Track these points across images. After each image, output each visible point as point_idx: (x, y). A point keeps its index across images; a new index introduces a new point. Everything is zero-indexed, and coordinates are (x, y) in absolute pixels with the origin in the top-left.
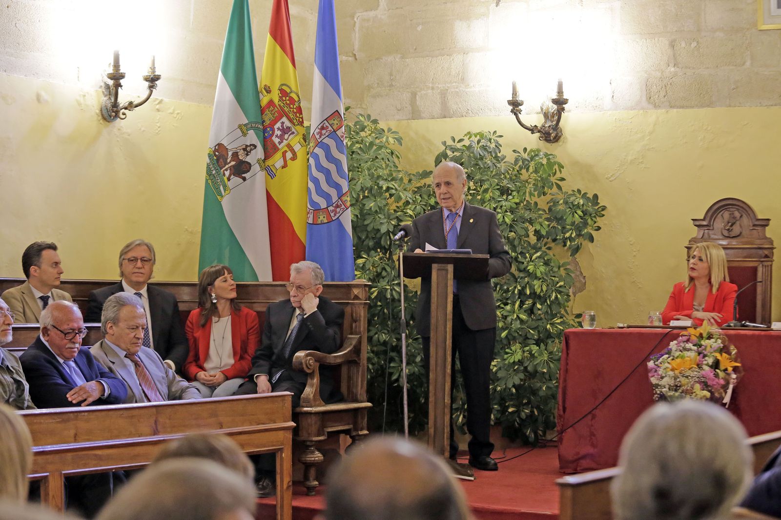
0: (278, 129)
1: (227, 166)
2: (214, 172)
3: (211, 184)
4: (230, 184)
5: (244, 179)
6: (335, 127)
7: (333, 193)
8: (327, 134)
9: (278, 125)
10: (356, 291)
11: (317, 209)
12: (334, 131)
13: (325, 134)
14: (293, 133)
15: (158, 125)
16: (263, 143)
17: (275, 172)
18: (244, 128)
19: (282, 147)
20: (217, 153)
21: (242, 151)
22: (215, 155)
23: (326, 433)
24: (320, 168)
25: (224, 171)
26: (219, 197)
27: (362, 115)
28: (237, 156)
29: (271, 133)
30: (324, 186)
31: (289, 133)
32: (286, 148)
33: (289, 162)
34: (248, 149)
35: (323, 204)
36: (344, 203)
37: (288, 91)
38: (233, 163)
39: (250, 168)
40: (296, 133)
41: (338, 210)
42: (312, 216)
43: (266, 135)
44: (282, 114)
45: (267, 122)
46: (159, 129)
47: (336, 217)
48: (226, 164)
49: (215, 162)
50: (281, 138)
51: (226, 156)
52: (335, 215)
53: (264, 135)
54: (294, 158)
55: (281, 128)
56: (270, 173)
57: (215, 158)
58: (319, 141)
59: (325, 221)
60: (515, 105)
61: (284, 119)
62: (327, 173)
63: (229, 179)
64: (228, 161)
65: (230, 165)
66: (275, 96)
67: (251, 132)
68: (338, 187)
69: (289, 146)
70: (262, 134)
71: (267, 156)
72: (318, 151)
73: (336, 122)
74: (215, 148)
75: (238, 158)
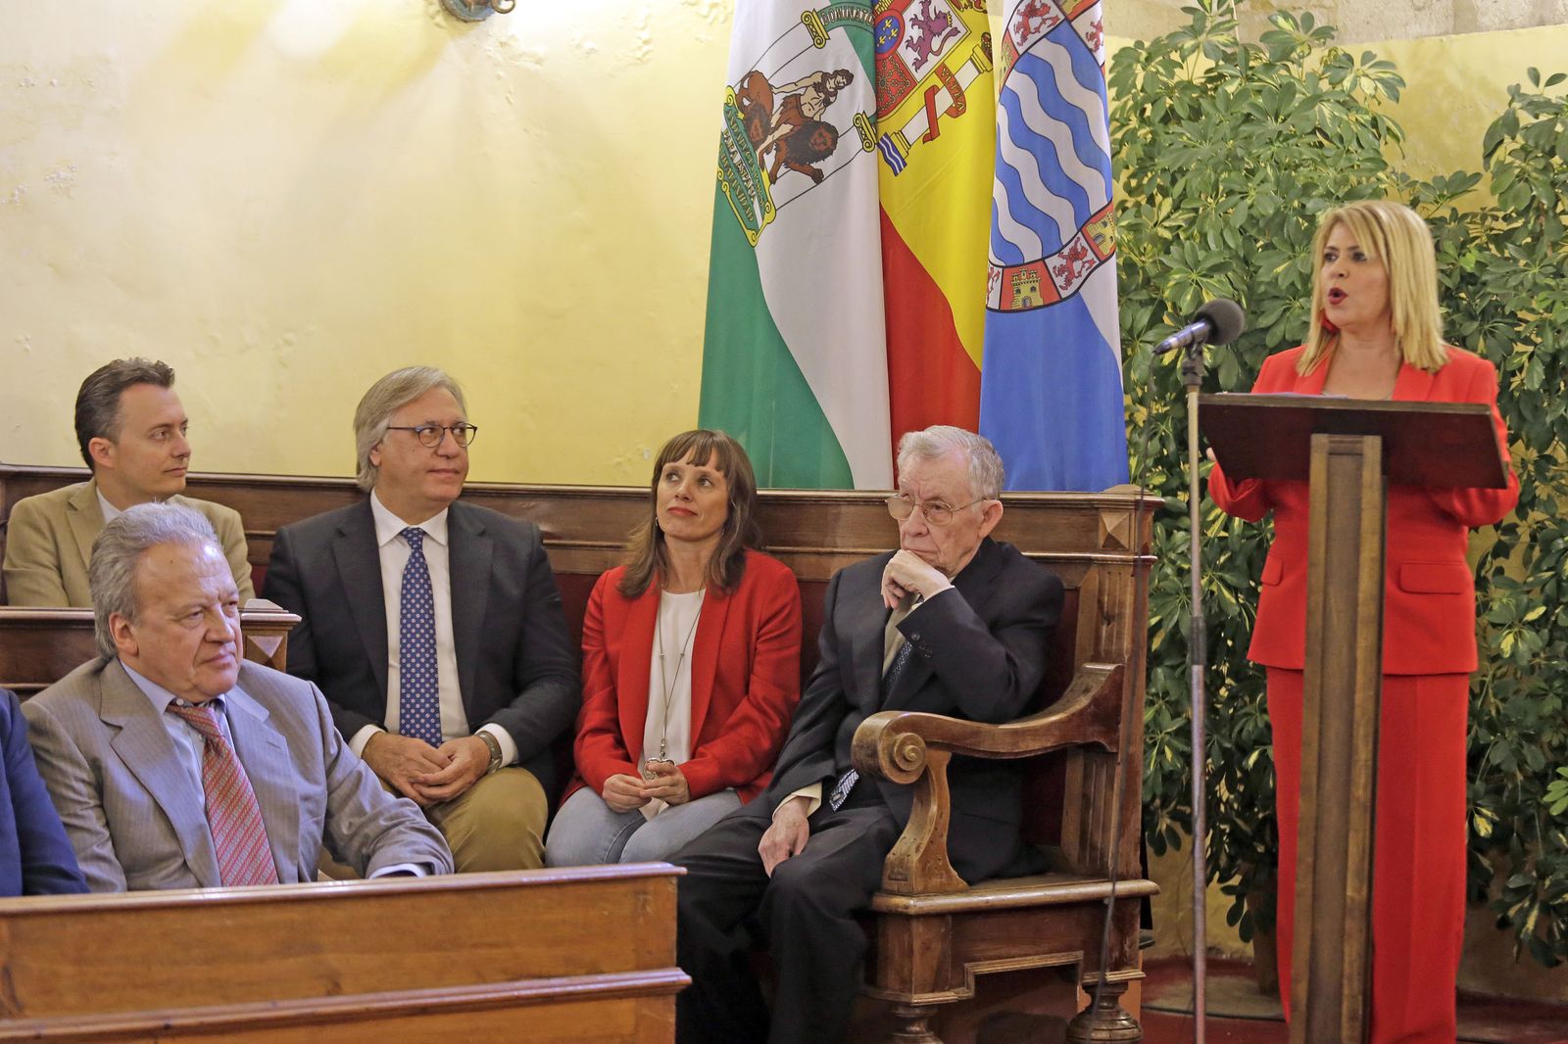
0: (915, 21)
1: (770, 139)
2: (737, 158)
3: (728, 194)
4: (776, 192)
6: (1069, 7)
7: (1062, 212)
8: (1044, 30)
9: (914, 9)
10: (1110, 522)
11: (1012, 264)
12: (1066, 19)
13: (1037, 30)
14: (955, 32)
15: (645, 35)
16: (870, 64)
17: (903, 154)
18: (818, 23)
19: (926, 75)
20: (746, 102)
21: (812, 92)
22: (742, 107)
23: (971, 980)
24: (1023, 135)
25: (761, 154)
26: (749, 233)
27: (1286, 16)
28: (799, 107)
29: (894, 34)
30: (1036, 193)
31: (944, 33)
32: (935, 80)
34: (828, 86)
35: (1031, 247)
36: (1094, 243)
38: (786, 129)
39: (835, 143)
40: (963, 31)
41: (1077, 266)
42: (997, 286)
43: (882, 41)
46: (646, 48)
47: (1071, 289)
48: (768, 131)
49: (742, 128)
50: (923, 48)
52: (1068, 282)
53: (876, 41)
54: (957, 110)
55: (921, 18)
56: (891, 157)
57: (741, 116)
58: (1021, 50)
59: (1037, 300)
63: (773, 179)
64: (774, 121)
65: (777, 134)
67: (839, 35)
68: (1075, 193)
69: (943, 72)
70: (869, 38)
71: (884, 105)
74: (742, 86)
75: (801, 113)
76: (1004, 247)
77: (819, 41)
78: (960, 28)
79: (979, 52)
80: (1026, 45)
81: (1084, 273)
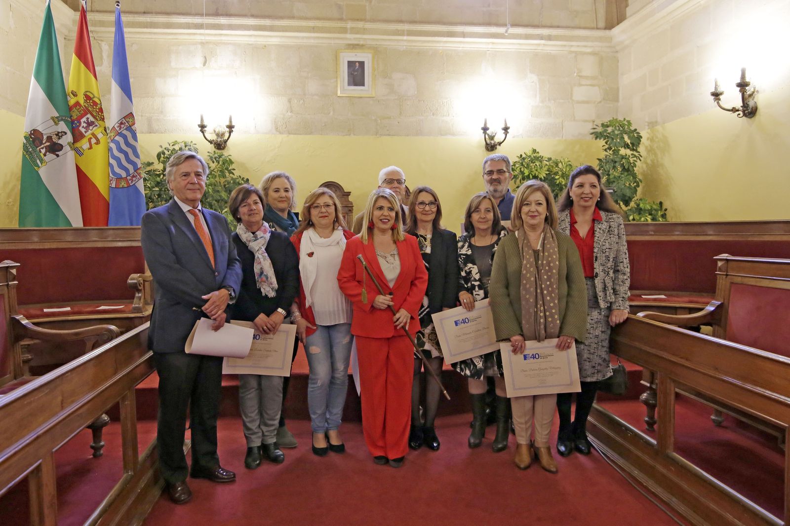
0: (84, 122)
1: (43, 146)
2: (31, 150)
3: (28, 158)
4: (45, 159)
5: (58, 156)
6: (130, 123)
7: (131, 167)
8: (125, 128)
9: (84, 119)
11: (119, 178)
12: (130, 126)
13: (123, 128)
14: (96, 126)
16: (71, 131)
17: (82, 152)
18: (56, 120)
19: (88, 134)
20: (33, 136)
21: (55, 136)
22: (32, 138)
24: (120, 150)
25: (40, 149)
26: (36, 168)
29: (78, 124)
30: (124, 163)
31: (93, 126)
32: (91, 136)
33: (94, 146)
34: (59, 135)
35: (124, 174)
36: (139, 174)
37: (91, 96)
38: (48, 144)
39: (62, 149)
40: (98, 126)
41: (134, 179)
42: (114, 182)
43: (74, 126)
44: (86, 112)
45: (75, 117)
47: (133, 184)
48: (42, 143)
49: (31, 142)
50: (87, 128)
51: (41, 138)
52: (132, 182)
53: (72, 125)
54: (98, 143)
55: (86, 122)
56: (79, 152)
57: (31, 139)
58: (119, 132)
59: (125, 186)
60: (202, 127)
61: (89, 116)
62: (125, 154)
64: (44, 142)
65: (45, 145)
66: (81, 99)
67: (62, 123)
68: (134, 164)
69: (93, 134)
71: (76, 140)
72: (117, 138)
73: (131, 120)
74: (31, 132)
75: (52, 140)
76: (114, 173)
77: (56, 124)
78: (98, 125)
79: (104, 131)
80: (120, 131)
81: (136, 181)
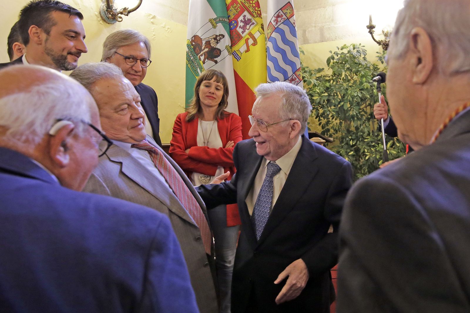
0: (241, 21)
1: (202, 53)
2: (192, 58)
3: (190, 67)
4: (205, 66)
5: (216, 62)
6: (288, 15)
8: (282, 21)
9: (241, 18)
12: (288, 18)
13: (280, 21)
14: (253, 24)
16: (229, 32)
17: (240, 56)
18: (214, 22)
19: (245, 35)
20: (193, 43)
21: (213, 40)
22: (192, 45)
25: (199, 57)
26: (197, 77)
28: (210, 44)
29: (235, 25)
31: (250, 24)
32: (248, 36)
33: (251, 47)
34: (218, 38)
36: (298, 76)
38: (207, 50)
39: (220, 53)
43: (232, 27)
44: (244, 9)
45: (232, 17)
46: (154, 37)
48: (201, 50)
49: (193, 50)
50: (244, 28)
51: (200, 44)
53: (230, 27)
54: (255, 43)
55: (243, 20)
56: (236, 56)
57: (192, 47)
58: (276, 27)
60: (371, 28)
61: (246, 13)
62: (283, 53)
63: (204, 63)
64: (203, 48)
65: (204, 51)
67: (220, 25)
68: (292, 64)
69: (250, 34)
70: (228, 26)
71: (233, 43)
72: (274, 35)
73: (288, 11)
74: (192, 39)
75: (211, 46)
77: (214, 27)
78: (255, 22)
79: (261, 29)
80: (277, 25)
